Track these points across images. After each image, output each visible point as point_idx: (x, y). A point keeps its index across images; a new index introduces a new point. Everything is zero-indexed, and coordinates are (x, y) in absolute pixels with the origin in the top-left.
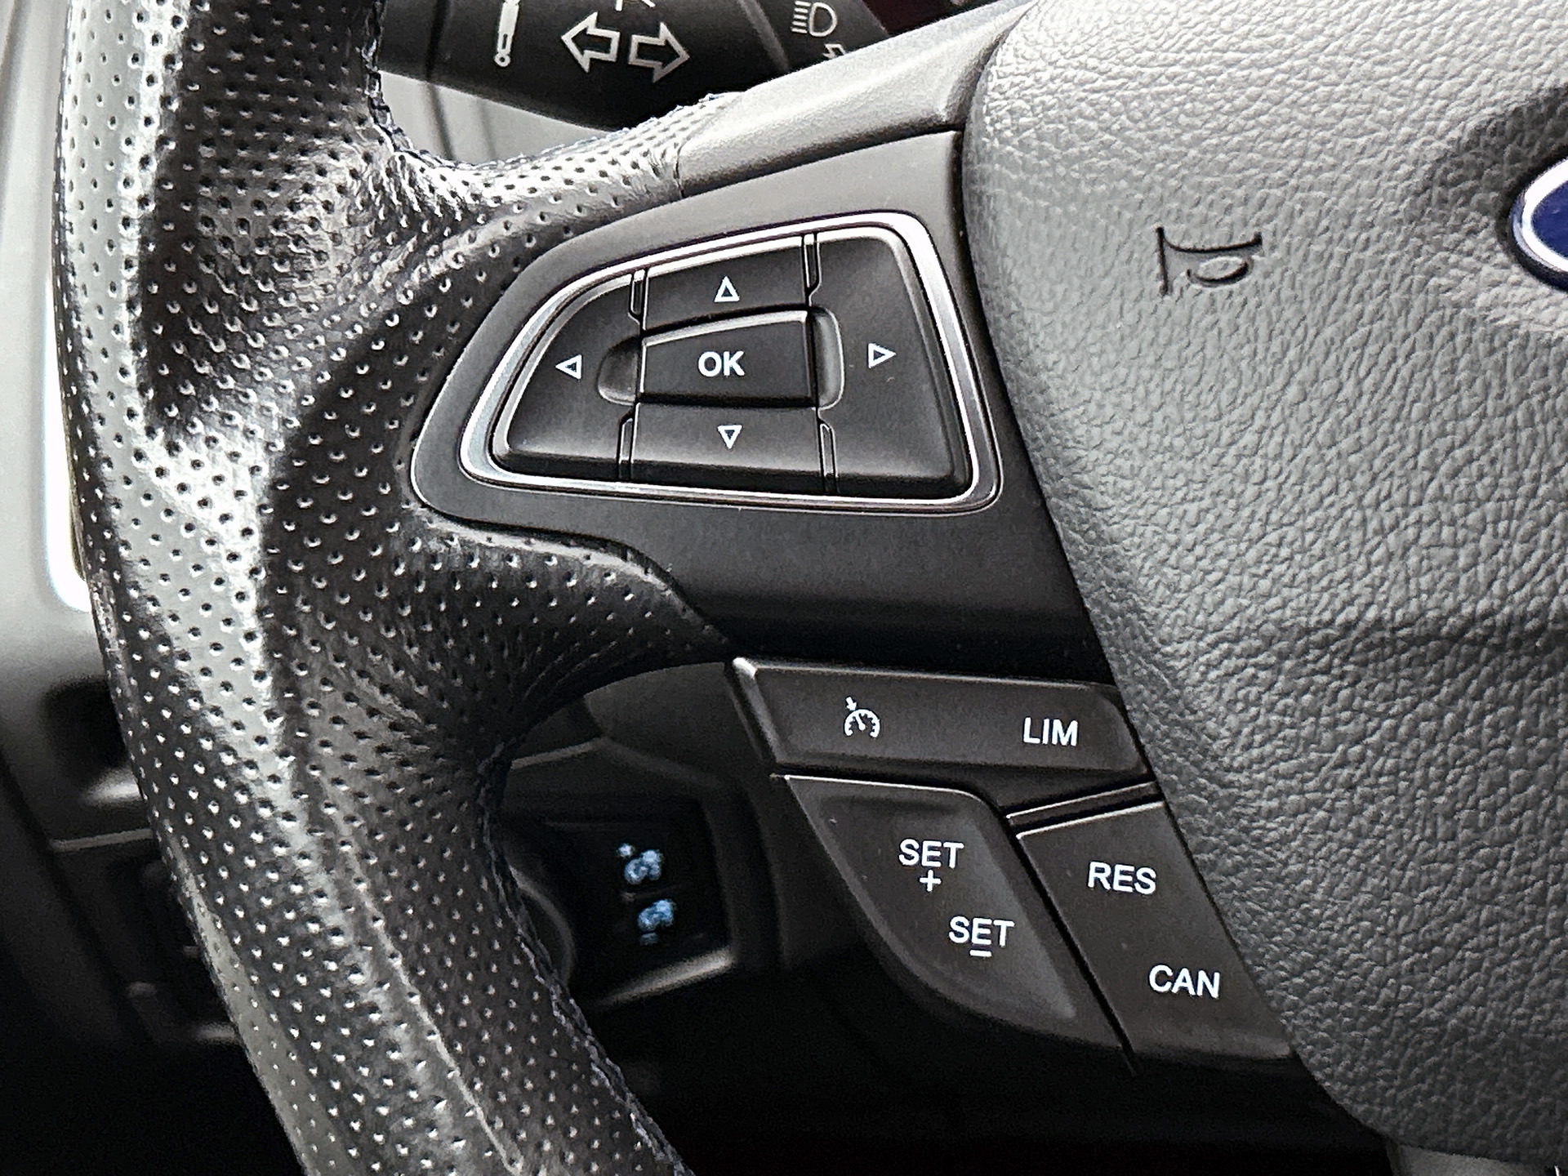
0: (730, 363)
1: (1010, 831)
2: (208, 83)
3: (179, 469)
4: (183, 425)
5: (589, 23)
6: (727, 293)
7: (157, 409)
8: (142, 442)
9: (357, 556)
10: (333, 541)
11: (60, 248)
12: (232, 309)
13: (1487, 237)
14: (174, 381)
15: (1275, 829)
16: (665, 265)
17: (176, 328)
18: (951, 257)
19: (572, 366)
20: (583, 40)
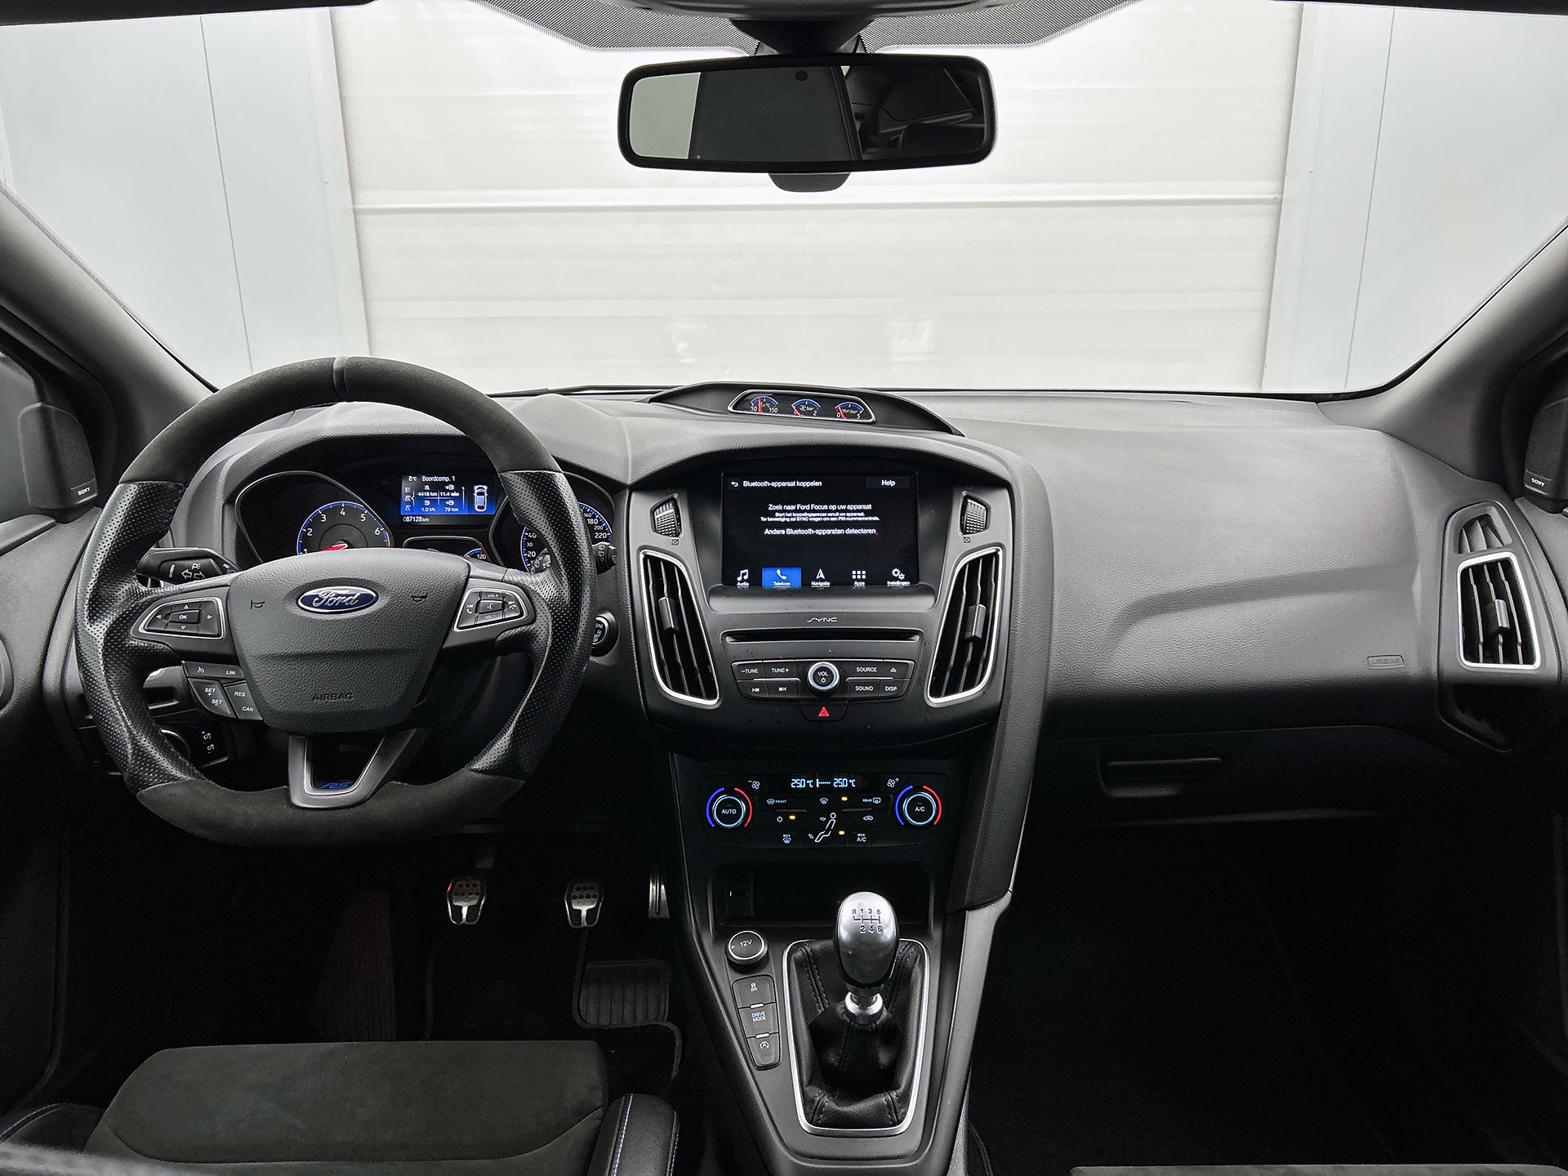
0: (185, 617)
1: (223, 687)
2: (103, 573)
3: (92, 629)
4: (93, 623)
5: (187, 571)
6: (186, 607)
7: (89, 620)
8: (86, 625)
9: (120, 643)
10: (116, 640)
11: (76, 609)
12: (104, 606)
13: (294, 602)
14: (93, 616)
15: (258, 684)
16: (177, 602)
17: (93, 608)
18: (225, 603)
19: (159, 617)
20: (185, 574)
